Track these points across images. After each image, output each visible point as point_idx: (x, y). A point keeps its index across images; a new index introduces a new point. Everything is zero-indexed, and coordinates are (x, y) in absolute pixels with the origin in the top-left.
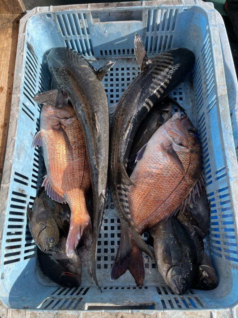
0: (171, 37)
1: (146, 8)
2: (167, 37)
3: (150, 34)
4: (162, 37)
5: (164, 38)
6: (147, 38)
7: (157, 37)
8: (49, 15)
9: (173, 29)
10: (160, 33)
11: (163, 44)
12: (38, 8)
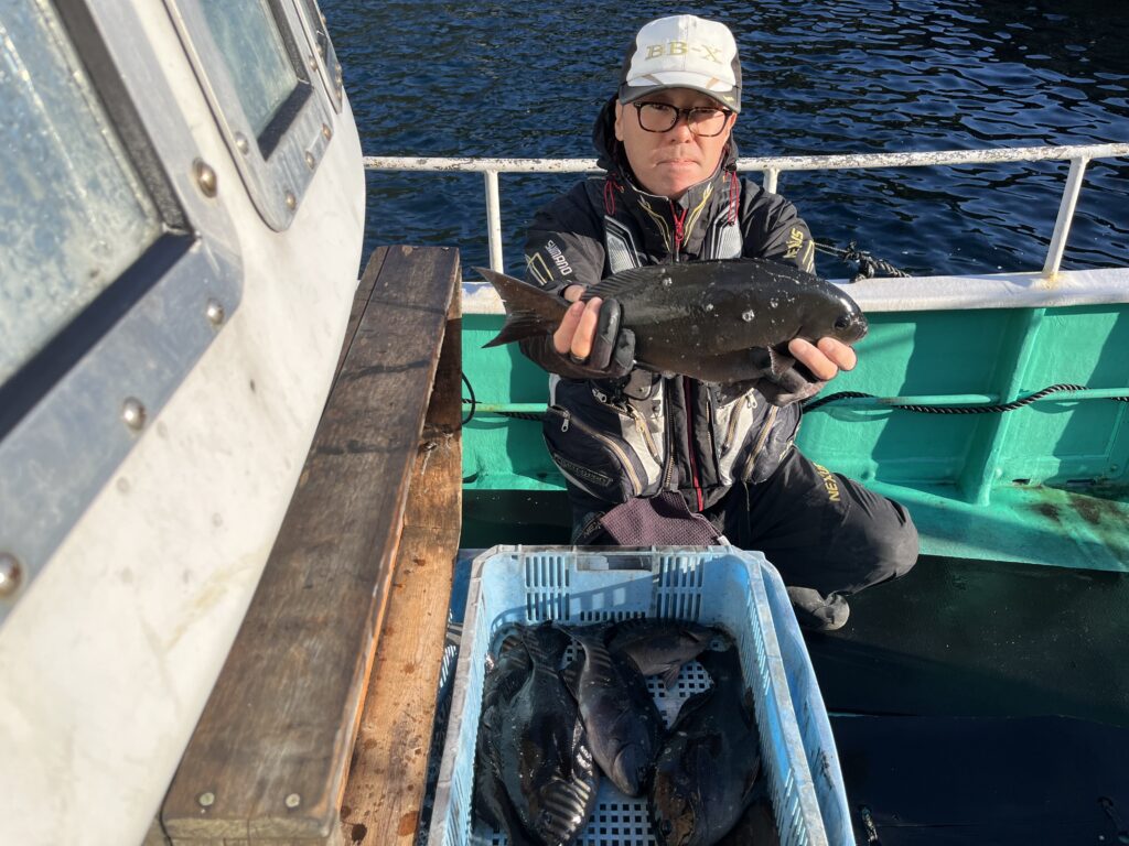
0: (699, 596)
1: (657, 555)
2: (691, 596)
3: (664, 590)
4: (683, 596)
5: (687, 597)
6: (660, 595)
7: (675, 595)
8: (515, 557)
9: (700, 585)
10: (679, 590)
11: (686, 607)
12: (501, 546)
